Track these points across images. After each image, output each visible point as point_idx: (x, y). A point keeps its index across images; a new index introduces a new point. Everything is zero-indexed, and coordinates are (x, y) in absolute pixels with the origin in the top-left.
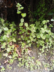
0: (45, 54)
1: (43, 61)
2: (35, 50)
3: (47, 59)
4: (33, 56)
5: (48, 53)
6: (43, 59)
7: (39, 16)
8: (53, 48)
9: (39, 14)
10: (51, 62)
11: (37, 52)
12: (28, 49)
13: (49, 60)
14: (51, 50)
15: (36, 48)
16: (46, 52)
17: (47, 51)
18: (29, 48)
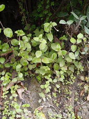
0: (54, 94)
1: (50, 109)
2: (34, 87)
3: (58, 105)
4: (29, 100)
5: (60, 92)
6: (50, 105)
7: (42, 19)
8: (68, 82)
9: (41, 16)
10: (64, 112)
11: (37, 91)
12: (17, 86)
13: (61, 106)
14: (65, 85)
15: (37, 82)
16: (56, 90)
17: (58, 89)
18: (19, 84)
